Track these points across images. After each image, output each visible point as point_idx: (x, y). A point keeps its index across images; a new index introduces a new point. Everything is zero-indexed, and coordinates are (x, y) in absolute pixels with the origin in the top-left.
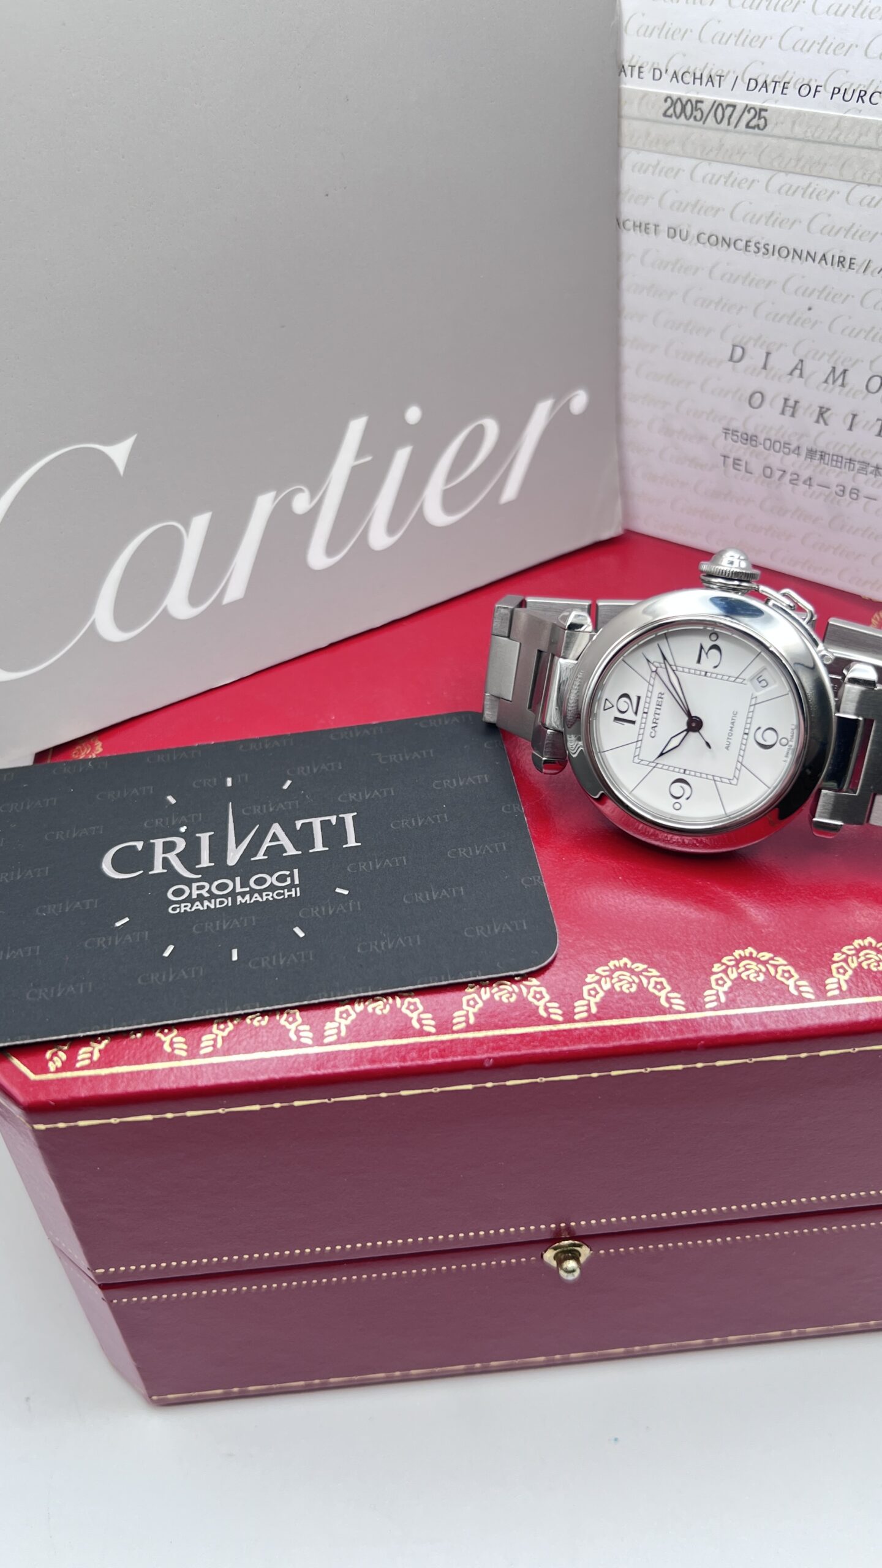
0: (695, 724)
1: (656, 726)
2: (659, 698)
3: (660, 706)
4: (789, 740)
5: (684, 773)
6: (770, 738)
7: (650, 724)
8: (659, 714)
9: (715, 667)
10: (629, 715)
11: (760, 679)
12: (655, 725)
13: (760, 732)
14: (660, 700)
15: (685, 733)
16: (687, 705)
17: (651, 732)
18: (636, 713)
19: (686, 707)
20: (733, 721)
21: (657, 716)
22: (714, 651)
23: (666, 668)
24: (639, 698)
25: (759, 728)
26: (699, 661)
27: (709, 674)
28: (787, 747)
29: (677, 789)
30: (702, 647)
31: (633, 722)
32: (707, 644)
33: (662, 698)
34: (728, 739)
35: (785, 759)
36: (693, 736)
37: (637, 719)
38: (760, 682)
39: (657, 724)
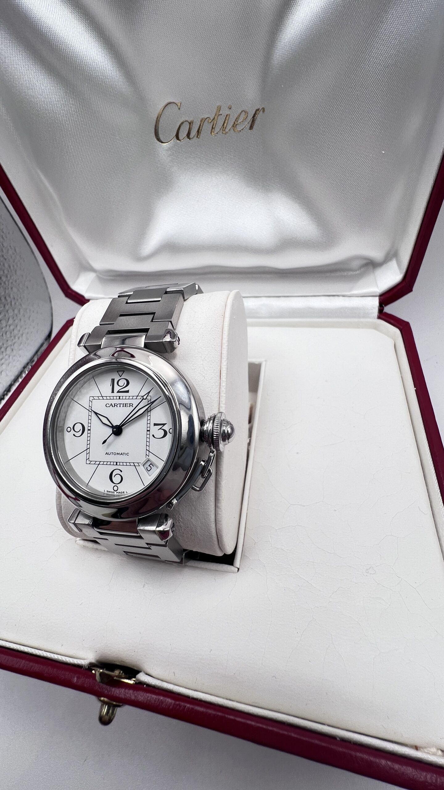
0: (118, 431)
1: (113, 407)
2: (130, 404)
3: (125, 406)
4: (117, 491)
5: (88, 430)
6: (116, 479)
7: (113, 402)
8: (120, 407)
9: (153, 436)
10: (117, 388)
11: (151, 465)
12: (113, 406)
13: (119, 472)
14: (129, 405)
15: (111, 425)
16: (127, 424)
17: (109, 404)
18: (118, 392)
20: (123, 454)
21: (118, 406)
22: (162, 433)
23: (148, 404)
24: (128, 392)
25: (121, 471)
26: (155, 425)
27: (148, 432)
28: (113, 491)
29: (79, 427)
30: (164, 425)
31: (113, 392)
32: (166, 428)
33: (130, 407)
34: (112, 453)
35: (106, 491)
36: (110, 431)
37: (115, 394)
38: (149, 466)
39: (114, 407)
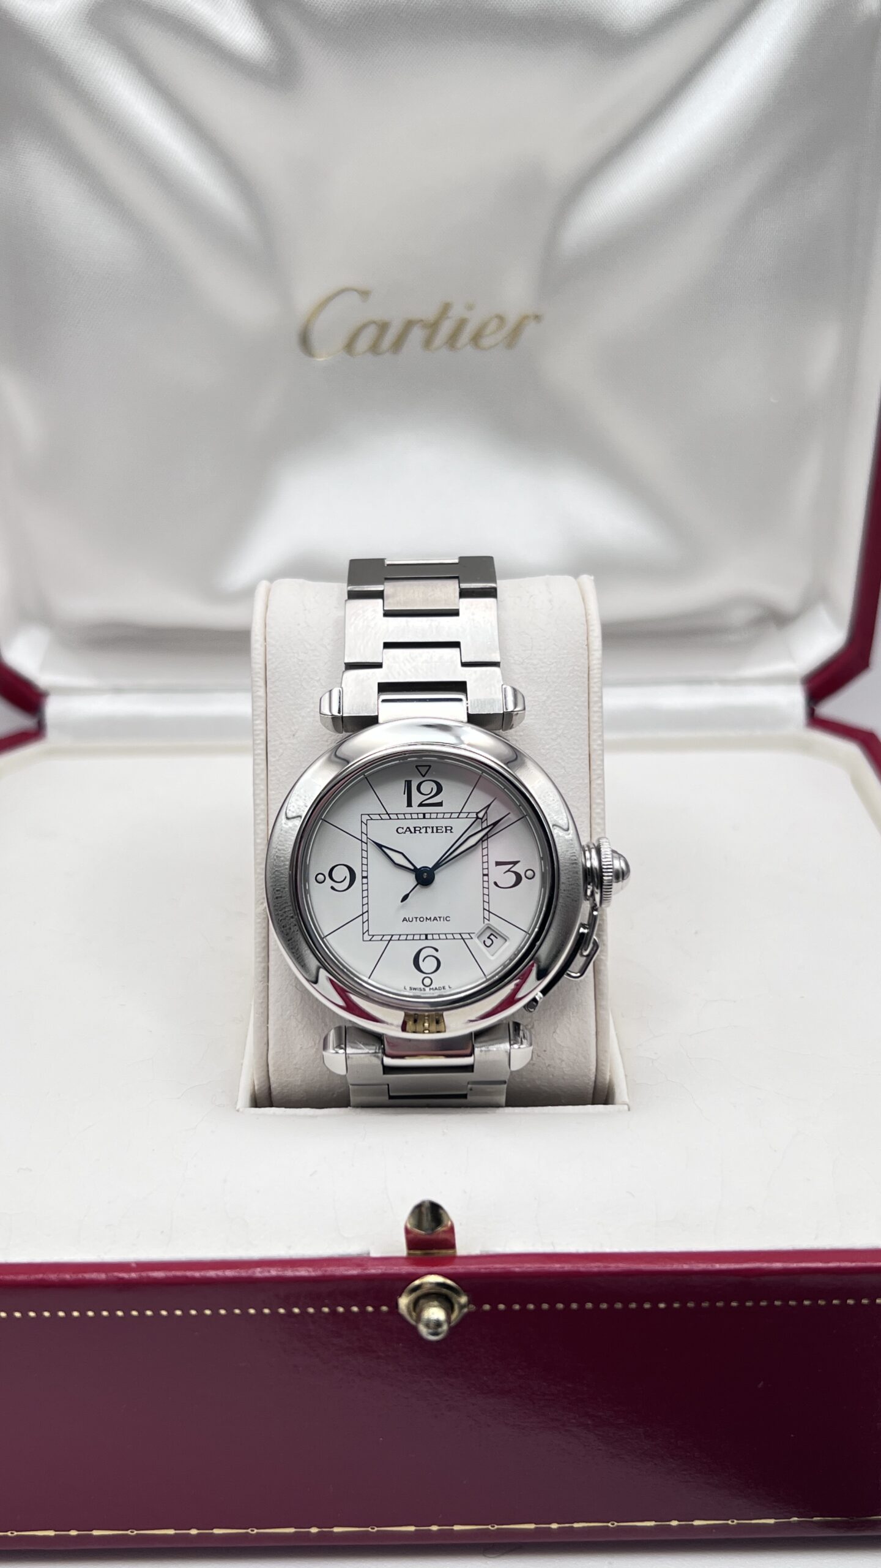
0: (425, 877)
1: (411, 832)
2: (446, 827)
3: (437, 832)
4: (431, 987)
5: (363, 877)
6: (428, 965)
7: (412, 824)
8: (426, 832)
9: (496, 884)
10: (417, 798)
11: (492, 937)
12: (413, 830)
13: (432, 952)
14: (444, 829)
15: (412, 868)
16: (444, 864)
17: (403, 828)
18: (421, 805)
19: (441, 864)
20: (438, 919)
21: (423, 830)
22: (513, 878)
23: (482, 830)
24: (440, 804)
25: (437, 950)
26: (498, 864)
27: (486, 878)
28: (423, 987)
29: (341, 873)
30: (515, 863)
31: (409, 804)
32: (520, 868)
33: (446, 832)
34: (416, 918)
35: (408, 988)
36: (410, 880)
37: (415, 808)
38: (489, 938)
39: (415, 832)
